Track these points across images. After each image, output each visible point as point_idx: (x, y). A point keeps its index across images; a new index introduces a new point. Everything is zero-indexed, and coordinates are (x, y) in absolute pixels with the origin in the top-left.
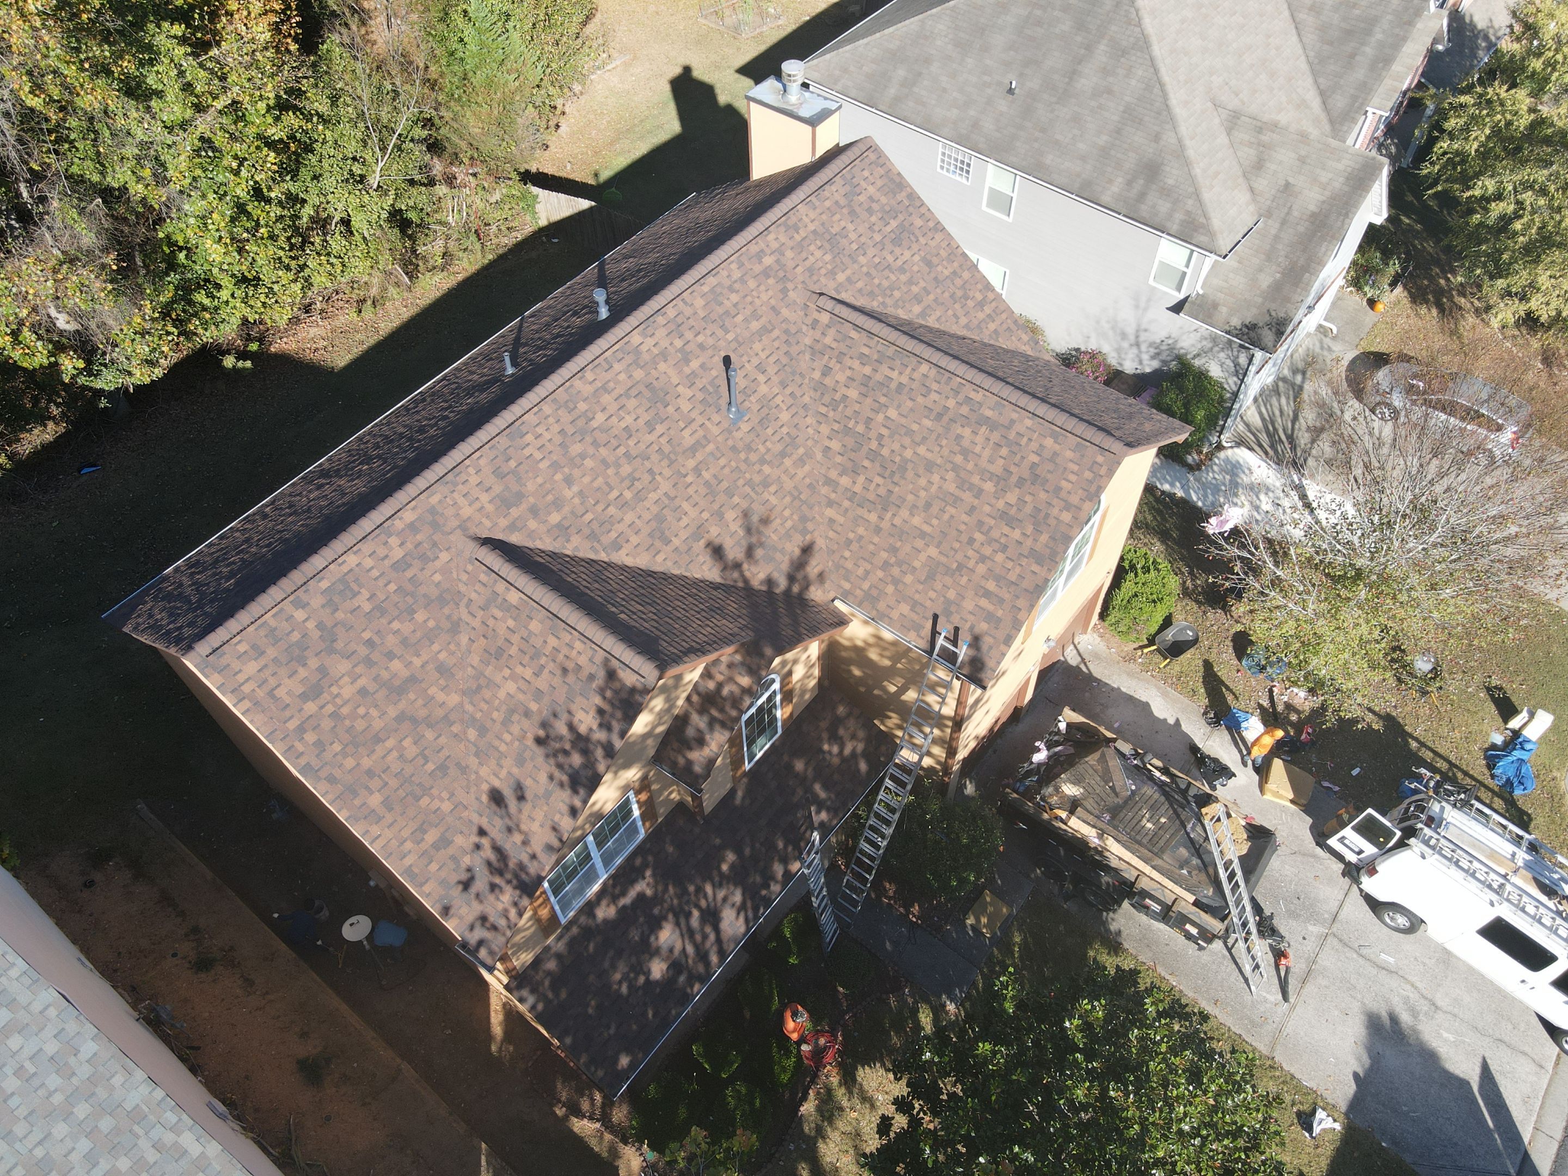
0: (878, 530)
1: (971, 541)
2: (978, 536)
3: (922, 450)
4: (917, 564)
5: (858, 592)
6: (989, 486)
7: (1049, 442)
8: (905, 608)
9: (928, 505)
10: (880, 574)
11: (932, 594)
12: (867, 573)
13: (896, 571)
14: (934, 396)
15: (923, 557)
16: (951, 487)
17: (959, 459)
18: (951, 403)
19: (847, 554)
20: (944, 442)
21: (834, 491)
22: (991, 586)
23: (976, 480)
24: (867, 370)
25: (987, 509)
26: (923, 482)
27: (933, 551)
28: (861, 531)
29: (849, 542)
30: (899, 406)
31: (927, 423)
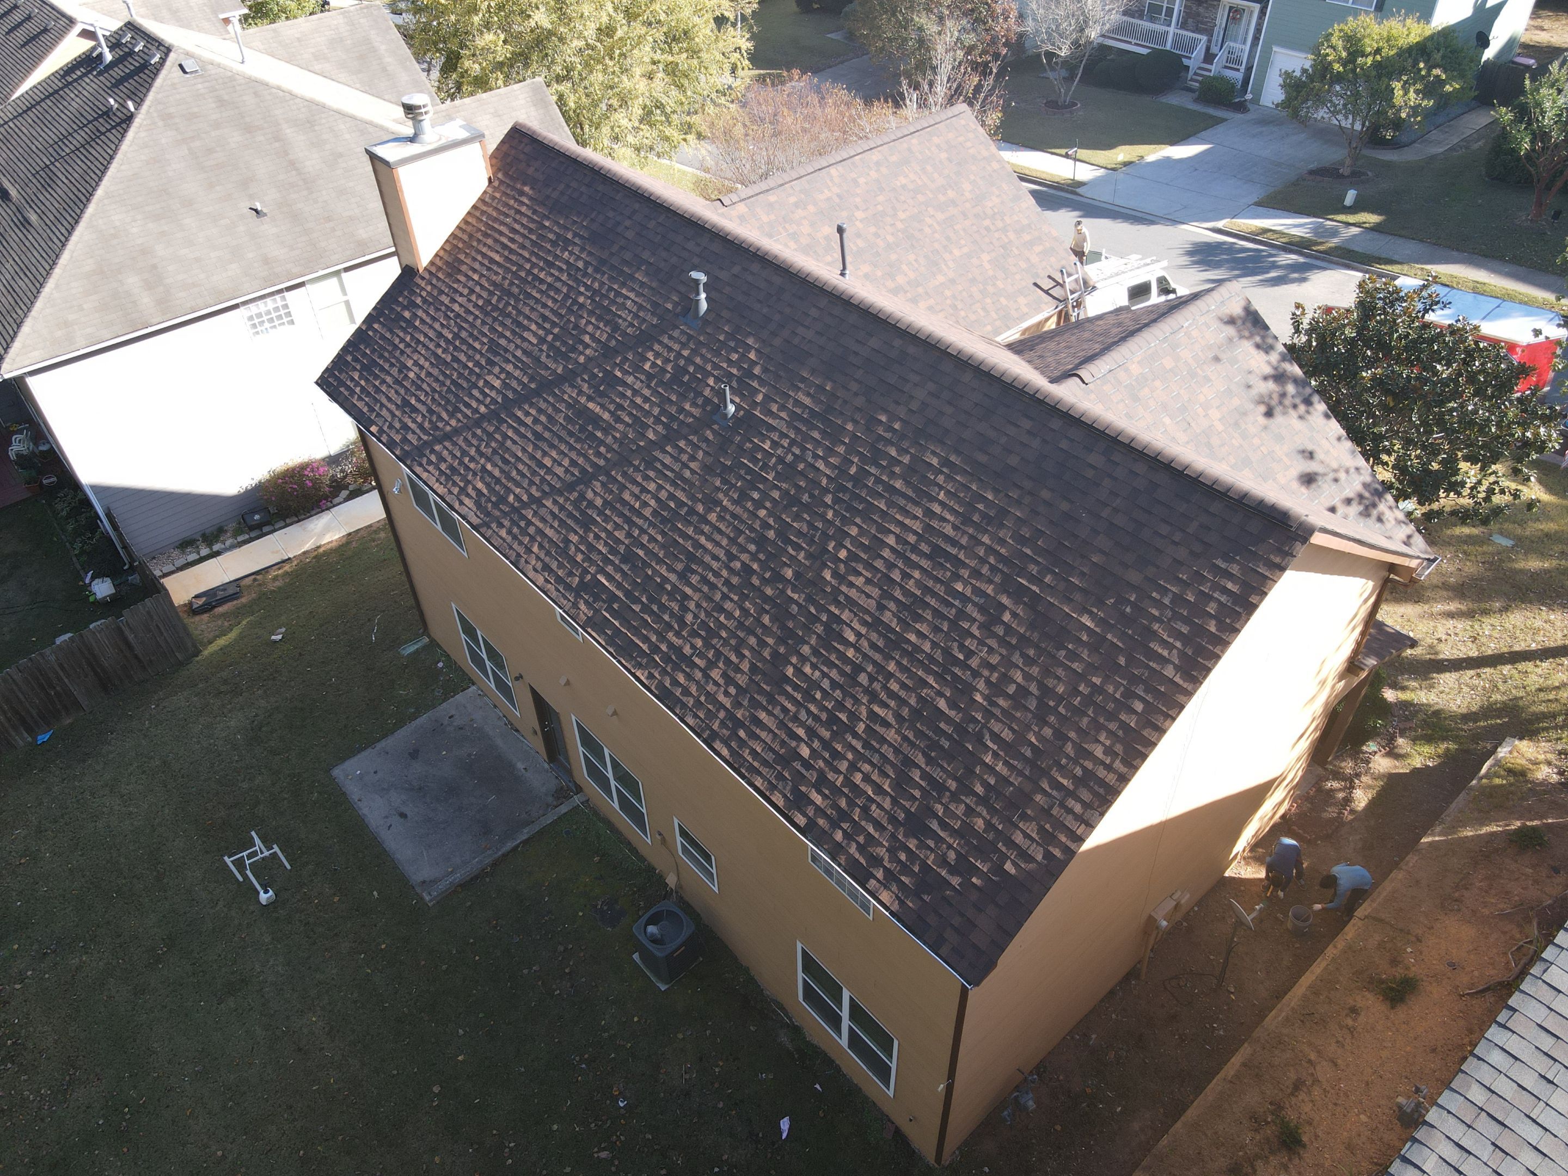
0: (953, 281)
1: (987, 229)
2: (987, 222)
3: (902, 215)
4: (991, 273)
5: (998, 323)
6: (951, 194)
7: (936, 140)
8: (1022, 300)
9: (948, 238)
10: (988, 300)
11: (1018, 277)
12: (984, 309)
13: (990, 289)
14: (862, 180)
15: (987, 266)
16: (940, 216)
17: (920, 198)
18: (874, 174)
19: (963, 313)
20: (903, 198)
21: (906, 292)
22: (1027, 237)
23: (942, 198)
24: (811, 208)
25: (968, 205)
26: (927, 230)
27: (985, 257)
28: (948, 293)
29: (954, 307)
30: (857, 208)
31: (881, 198)
